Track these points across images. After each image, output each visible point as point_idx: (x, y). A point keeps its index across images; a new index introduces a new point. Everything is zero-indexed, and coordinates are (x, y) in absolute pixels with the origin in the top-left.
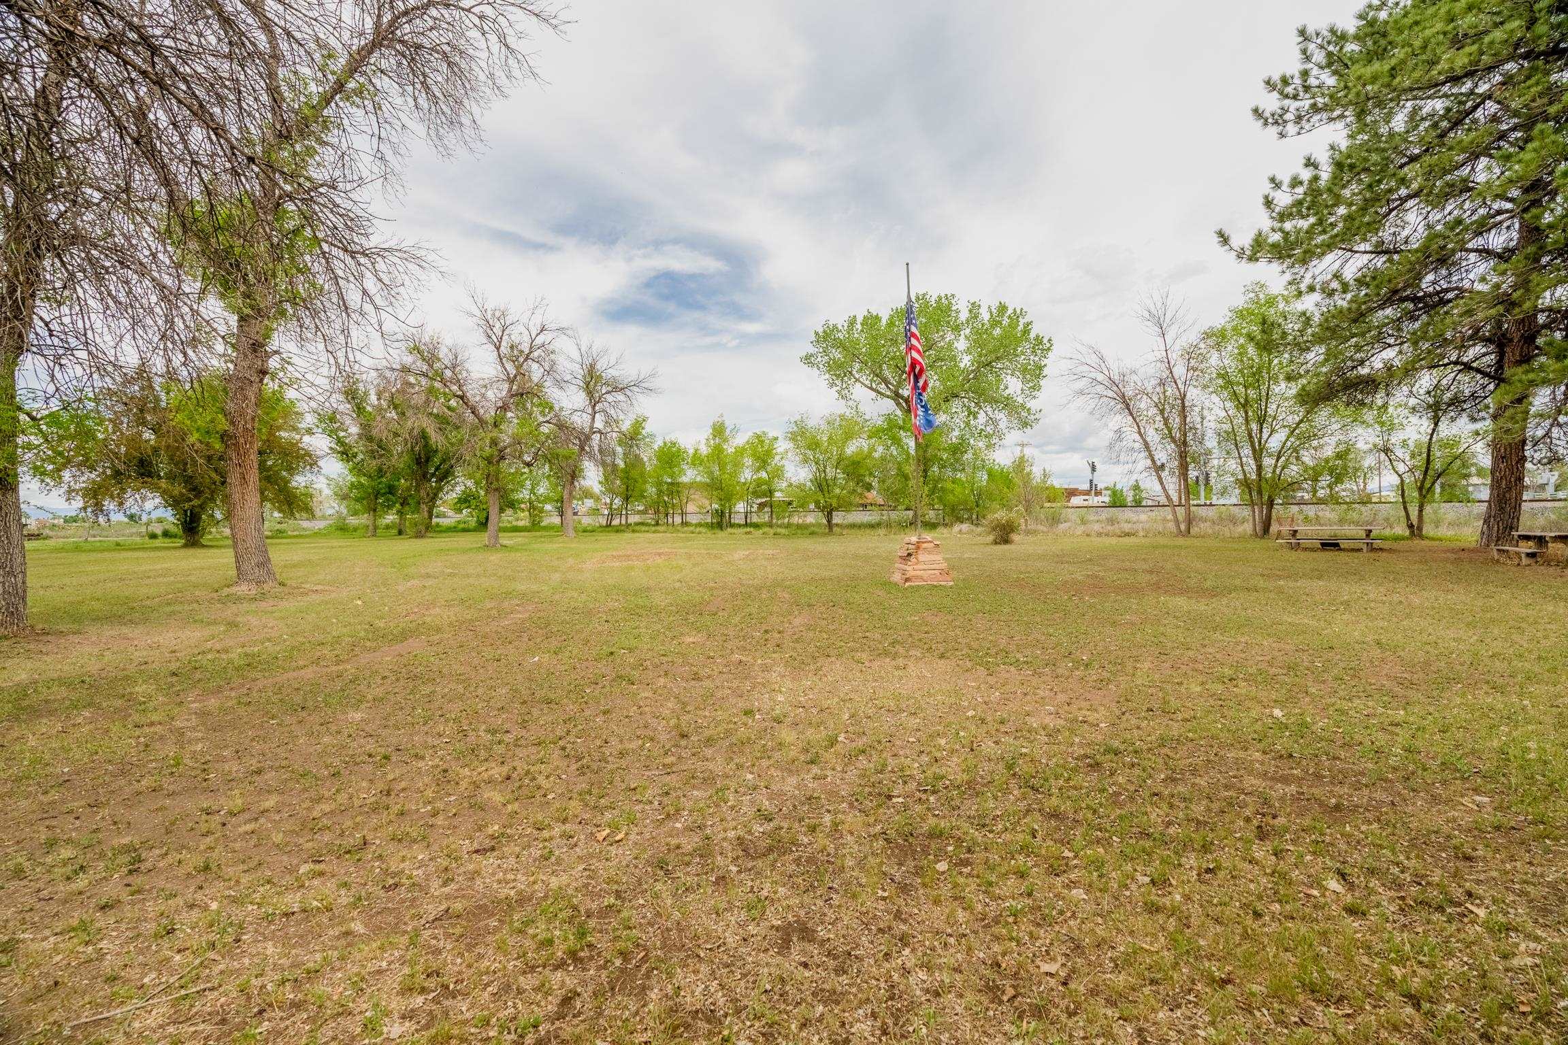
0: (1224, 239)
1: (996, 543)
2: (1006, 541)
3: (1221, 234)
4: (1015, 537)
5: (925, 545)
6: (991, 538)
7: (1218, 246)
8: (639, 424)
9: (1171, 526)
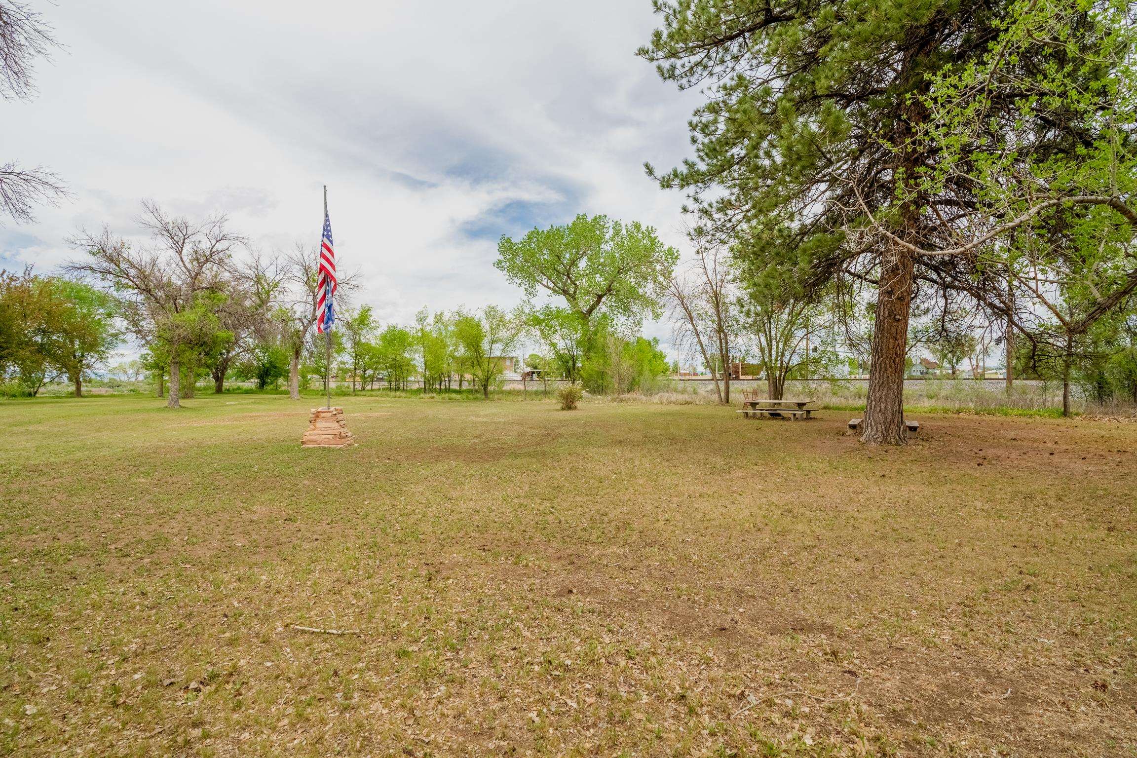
0: (650, 171)
1: (563, 409)
2: (569, 408)
3: (647, 166)
4: (578, 404)
5: (323, 415)
6: (559, 406)
7: (646, 176)
8: (365, 313)
9: (715, 397)
